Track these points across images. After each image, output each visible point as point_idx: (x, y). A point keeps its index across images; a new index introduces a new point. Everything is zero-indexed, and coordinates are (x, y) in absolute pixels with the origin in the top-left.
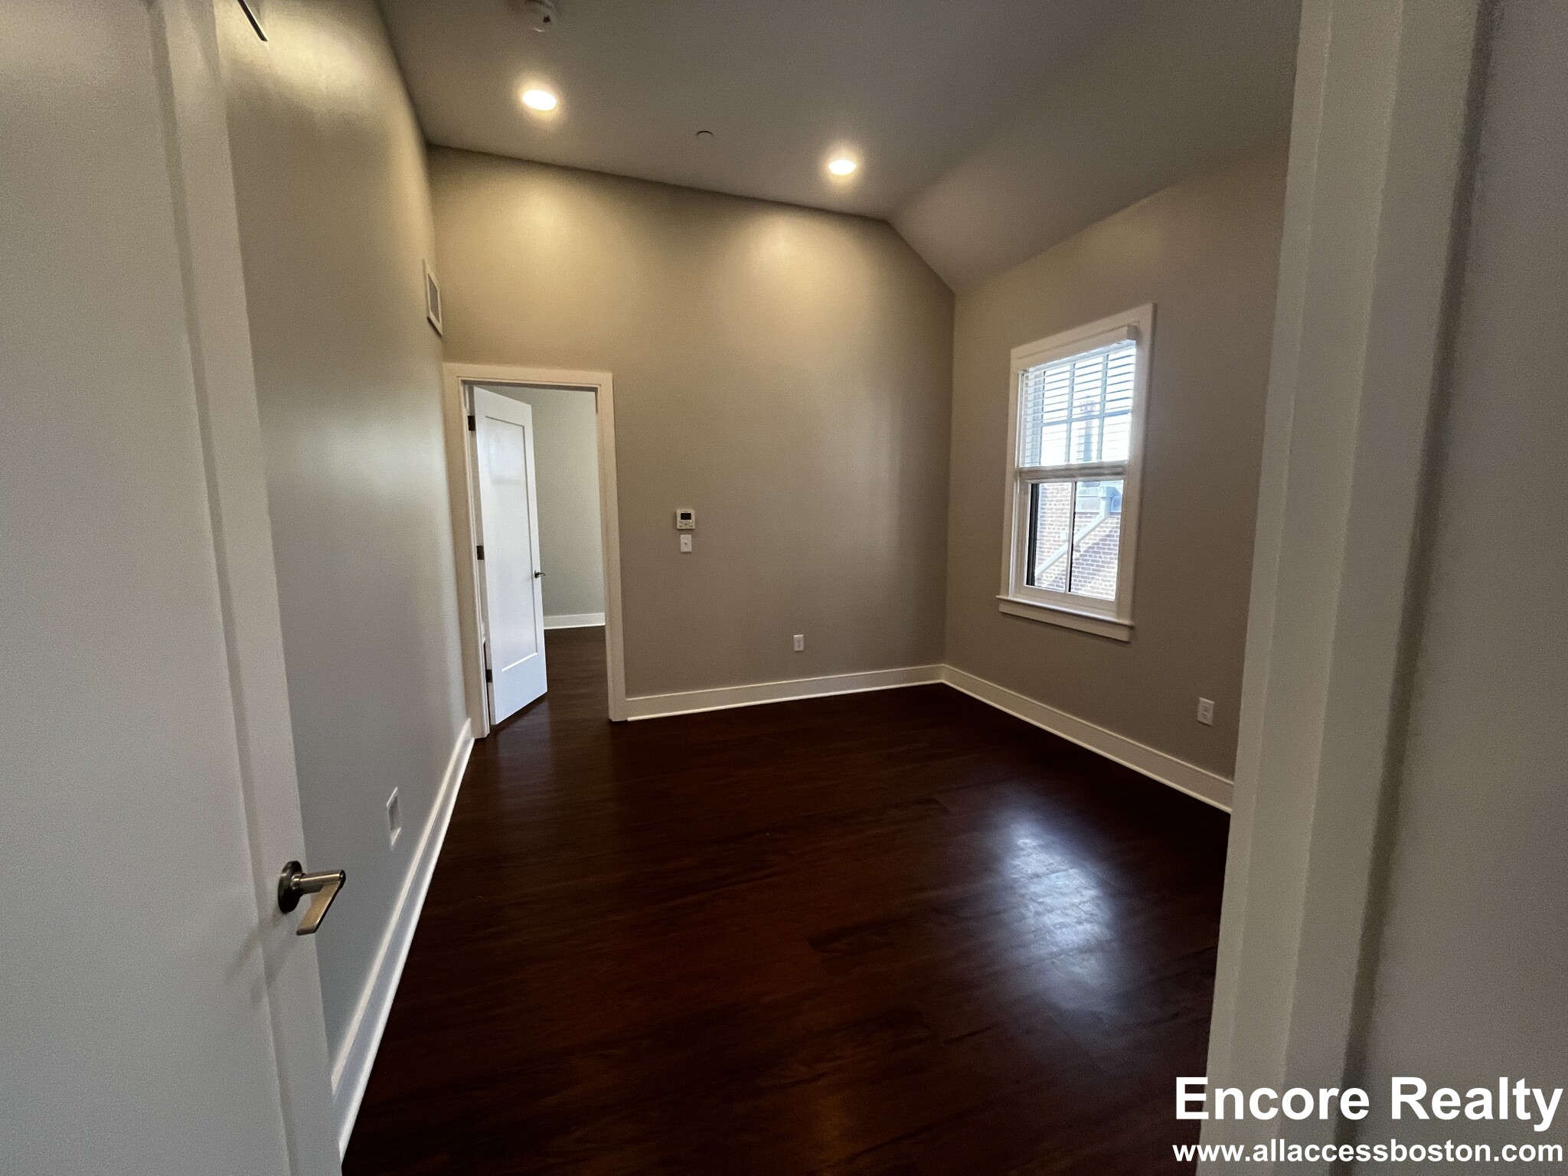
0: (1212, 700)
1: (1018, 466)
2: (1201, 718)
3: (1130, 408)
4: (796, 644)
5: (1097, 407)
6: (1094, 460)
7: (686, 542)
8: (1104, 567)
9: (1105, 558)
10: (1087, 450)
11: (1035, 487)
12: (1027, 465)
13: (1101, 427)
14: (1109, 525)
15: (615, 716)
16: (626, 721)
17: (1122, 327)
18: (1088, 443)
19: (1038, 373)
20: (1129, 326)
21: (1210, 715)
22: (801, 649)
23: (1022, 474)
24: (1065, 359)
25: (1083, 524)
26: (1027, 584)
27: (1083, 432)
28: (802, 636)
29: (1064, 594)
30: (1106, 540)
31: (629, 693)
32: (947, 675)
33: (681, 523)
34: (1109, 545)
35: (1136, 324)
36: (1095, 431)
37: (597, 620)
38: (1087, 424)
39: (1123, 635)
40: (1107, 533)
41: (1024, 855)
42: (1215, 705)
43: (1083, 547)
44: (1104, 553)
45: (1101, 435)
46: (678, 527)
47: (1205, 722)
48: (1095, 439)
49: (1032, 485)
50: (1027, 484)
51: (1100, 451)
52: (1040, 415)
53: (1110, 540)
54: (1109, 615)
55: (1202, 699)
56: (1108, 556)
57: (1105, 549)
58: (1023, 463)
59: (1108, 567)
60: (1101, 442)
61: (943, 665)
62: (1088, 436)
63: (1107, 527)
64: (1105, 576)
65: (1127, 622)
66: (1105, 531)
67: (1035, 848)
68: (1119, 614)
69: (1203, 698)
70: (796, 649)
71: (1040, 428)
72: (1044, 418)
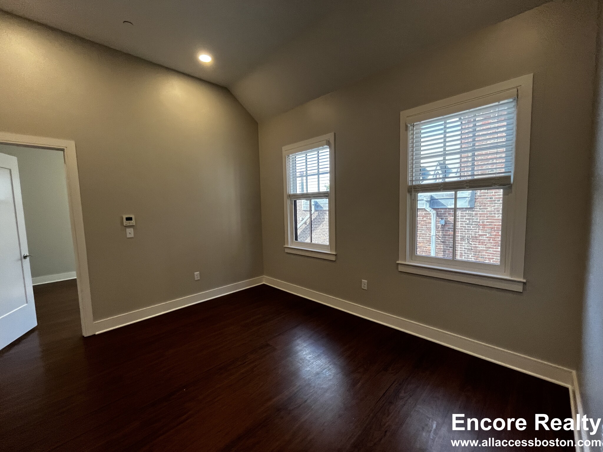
0: (366, 280)
1: (288, 192)
2: (363, 288)
3: (329, 171)
4: (196, 277)
5: (305, 173)
6: (305, 192)
7: (130, 233)
8: (315, 229)
9: (315, 226)
10: (303, 188)
11: (295, 202)
12: (292, 193)
13: (307, 179)
14: (316, 214)
15: (86, 333)
16: (95, 335)
17: (324, 140)
18: (302, 185)
19: (293, 157)
20: (326, 140)
21: (366, 286)
22: (199, 278)
23: (290, 196)
24: (303, 152)
25: (307, 214)
26: (295, 240)
27: (300, 182)
28: (198, 272)
29: (310, 243)
30: (315, 220)
31: (95, 318)
32: (266, 280)
33: (126, 223)
34: (316, 221)
35: (329, 140)
36: (305, 181)
37: (72, 275)
38: (301, 179)
39: (333, 258)
40: (315, 217)
41: (311, 364)
42: (368, 282)
43: (308, 223)
44: (315, 224)
45: (307, 182)
46: (125, 225)
47: (364, 288)
48: (305, 184)
49: (294, 201)
50: (292, 201)
51: (307, 188)
52: (295, 173)
53: (316, 220)
54: (328, 251)
55: (362, 280)
56: (316, 225)
57: (315, 223)
58: (290, 192)
59: (316, 229)
60: (307, 185)
61: (264, 276)
62: (302, 183)
63: (315, 215)
64: (316, 233)
65: (334, 253)
66: (314, 217)
67: (314, 358)
68: (331, 250)
69: (364, 280)
70: (196, 279)
71: (295, 179)
72: (297, 174)
